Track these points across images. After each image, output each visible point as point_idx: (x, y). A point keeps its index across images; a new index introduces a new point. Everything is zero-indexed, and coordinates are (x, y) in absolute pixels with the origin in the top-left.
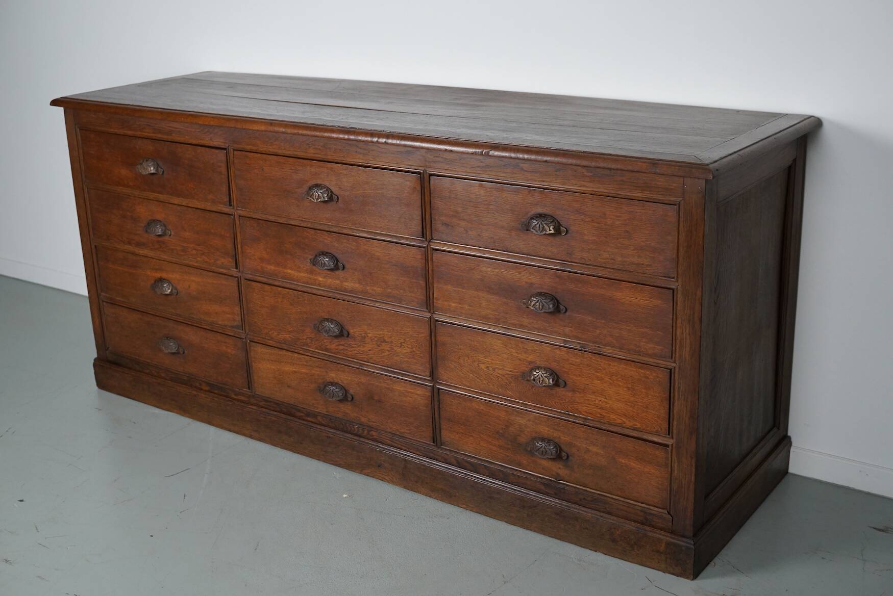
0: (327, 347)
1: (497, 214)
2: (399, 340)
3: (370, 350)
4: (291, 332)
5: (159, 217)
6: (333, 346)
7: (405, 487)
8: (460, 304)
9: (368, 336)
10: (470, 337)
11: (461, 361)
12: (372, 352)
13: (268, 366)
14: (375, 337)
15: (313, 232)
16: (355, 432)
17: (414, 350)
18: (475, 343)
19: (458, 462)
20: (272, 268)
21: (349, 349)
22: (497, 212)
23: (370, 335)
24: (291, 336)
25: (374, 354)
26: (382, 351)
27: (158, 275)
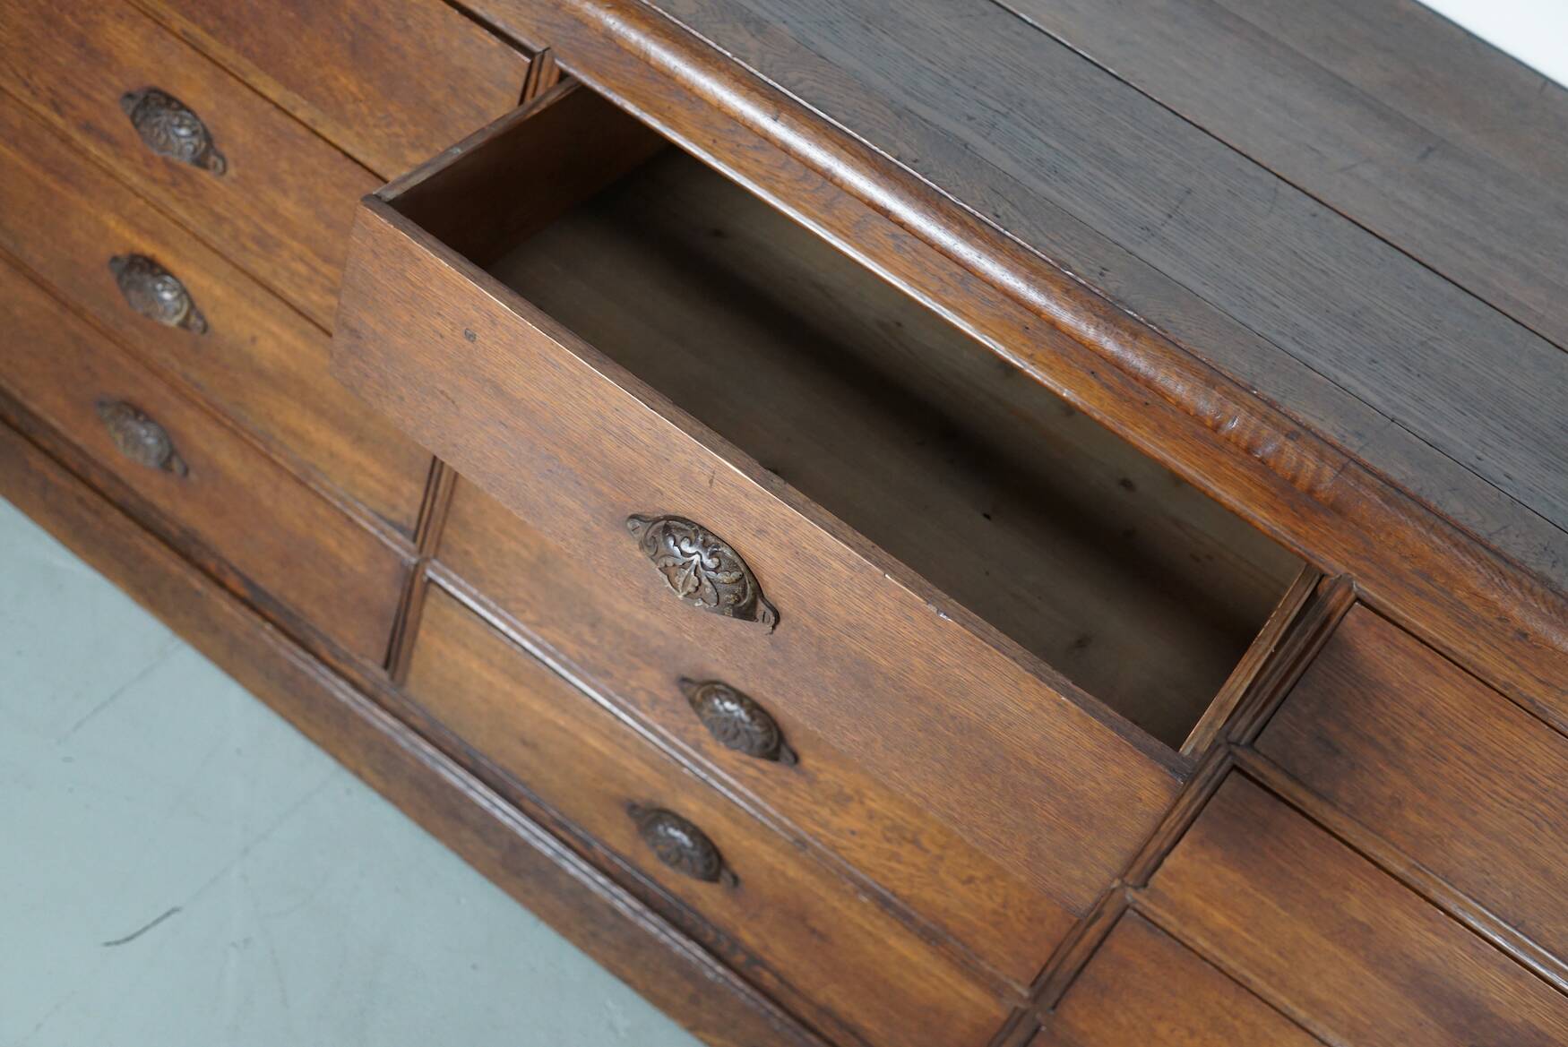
0: (702, 745)
1: (1552, 834)
2: (969, 866)
3: (853, 833)
5: (186, 95)
8: (1247, 930)
9: (862, 803)
10: (1227, 1003)
11: (1162, 1029)
12: (858, 840)
13: (474, 666)
14: (888, 818)
17: (1010, 913)
18: (1238, 1024)
21: (779, 790)
22: (1554, 830)
23: (873, 805)
25: (863, 847)
26: (895, 857)
27: (148, 248)
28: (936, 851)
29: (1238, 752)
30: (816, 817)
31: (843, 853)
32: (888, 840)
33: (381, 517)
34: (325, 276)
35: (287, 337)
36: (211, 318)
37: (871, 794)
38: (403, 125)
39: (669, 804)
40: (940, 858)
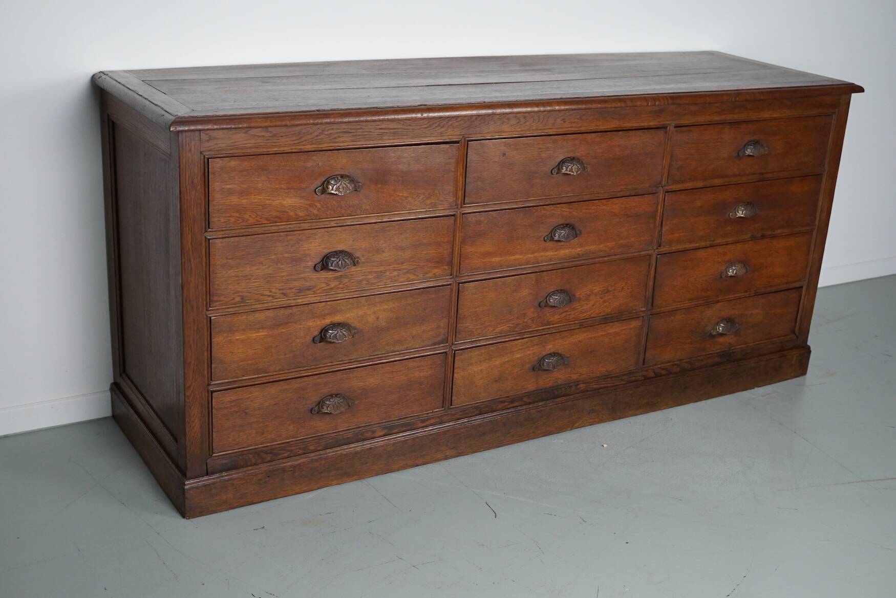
0: (550, 320)
1: (721, 149)
2: (621, 285)
3: (593, 306)
4: (512, 320)
6: (556, 317)
7: (614, 419)
8: (682, 233)
9: (593, 293)
10: (685, 259)
12: (595, 307)
13: (476, 369)
15: (552, 207)
16: (563, 394)
17: (634, 288)
18: (689, 262)
19: (655, 373)
20: (498, 259)
21: (572, 313)
22: (722, 147)
24: (510, 325)
25: (596, 308)
26: (605, 301)
27: (328, 321)
28: (613, 288)
29: (666, 188)
30: (583, 311)
31: (593, 316)
32: (601, 298)
33: (434, 344)
34: (404, 269)
35: (391, 305)
36: (358, 325)
37: (594, 288)
38: (424, 194)
39: (544, 353)
40: (614, 290)
